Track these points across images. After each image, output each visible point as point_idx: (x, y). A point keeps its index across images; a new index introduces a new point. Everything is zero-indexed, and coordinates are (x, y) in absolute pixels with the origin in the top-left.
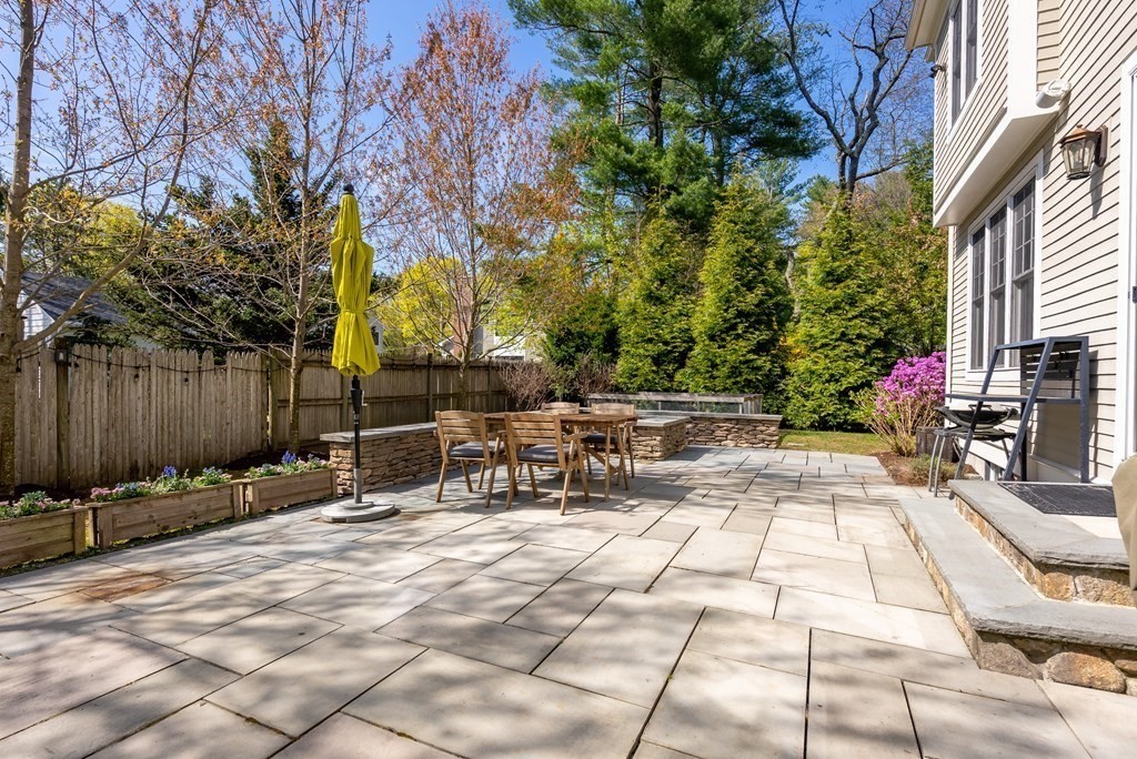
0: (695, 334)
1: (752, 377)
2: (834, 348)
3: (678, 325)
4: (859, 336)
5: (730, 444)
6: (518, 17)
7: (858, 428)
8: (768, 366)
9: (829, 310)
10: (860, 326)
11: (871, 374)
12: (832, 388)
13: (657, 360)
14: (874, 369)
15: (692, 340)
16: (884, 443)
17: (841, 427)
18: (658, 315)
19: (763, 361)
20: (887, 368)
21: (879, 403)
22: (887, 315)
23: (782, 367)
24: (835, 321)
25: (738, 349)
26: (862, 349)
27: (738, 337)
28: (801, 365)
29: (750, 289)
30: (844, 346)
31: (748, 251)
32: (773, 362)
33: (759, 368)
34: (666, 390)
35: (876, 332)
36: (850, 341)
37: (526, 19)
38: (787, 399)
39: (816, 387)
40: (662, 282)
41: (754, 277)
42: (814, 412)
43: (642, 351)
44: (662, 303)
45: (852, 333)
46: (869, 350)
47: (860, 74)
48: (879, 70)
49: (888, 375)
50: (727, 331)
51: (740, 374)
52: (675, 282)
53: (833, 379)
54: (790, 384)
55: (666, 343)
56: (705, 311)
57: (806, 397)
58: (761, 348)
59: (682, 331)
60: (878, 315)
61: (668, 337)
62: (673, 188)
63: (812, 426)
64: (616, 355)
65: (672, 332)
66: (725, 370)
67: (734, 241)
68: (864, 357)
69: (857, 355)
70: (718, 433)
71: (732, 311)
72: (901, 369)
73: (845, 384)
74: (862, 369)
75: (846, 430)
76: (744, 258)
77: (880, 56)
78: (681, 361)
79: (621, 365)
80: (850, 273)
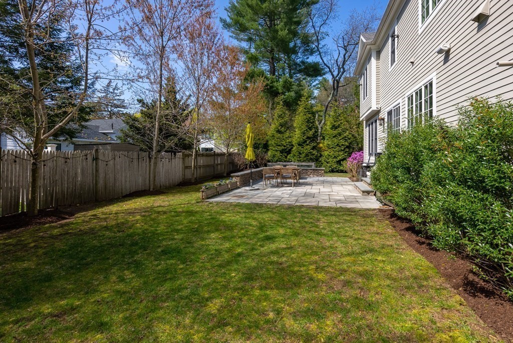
0: (294, 143)
1: (312, 157)
2: (335, 148)
3: (288, 141)
4: (342, 145)
5: (312, 176)
6: (223, 25)
7: (342, 171)
8: (316, 153)
9: (334, 137)
10: (342, 142)
11: (345, 156)
12: (335, 160)
13: (282, 152)
14: (346, 154)
15: (293, 145)
16: (350, 175)
17: (337, 172)
18: (281, 137)
19: (315, 152)
20: (350, 155)
21: (348, 164)
22: (349, 139)
23: (320, 154)
24: (335, 140)
25: (307, 148)
26: (343, 149)
27: (307, 145)
28: (326, 153)
29: (311, 130)
30: (338, 148)
31: (310, 118)
32: (317, 152)
33: (314, 154)
34: (285, 161)
35: (347, 144)
36: (340, 146)
37: (226, 26)
38: (322, 163)
39: (330, 160)
40: (282, 126)
41: (312, 126)
42: (330, 167)
43: (277, 149)
44: (282, 133)
45: (340, 145)
46: (345, 148)
47: (339, 53)
48: (345, 54)
49: (350, 156)
50: (304, 143)
51: (308, 156)
52: (286, 127)
53: (335, 157)
54: (322, 159)
55: (285, 146)
56: (297, 136)
57: (327, 163)
58: (314, 148)
59: (289, 142)
60: (347, 139)
61: (285, 144)
62: (283, 93)
63: (329, 171)
64: (268, 150)
65: (286, 143)
66: (303, 155)
67: (305, 115)
68: (343, 151)
69: (342, 150)
70: (308, 173)
71: (305, 137)
72: (354, 155)
73: (338, 159)
74: (343, 154)
75: (339, 172)
76: (308, 120)
77: (346, 50)
78: (289, 152)
79: (269, 153)
80: (339, 126)
